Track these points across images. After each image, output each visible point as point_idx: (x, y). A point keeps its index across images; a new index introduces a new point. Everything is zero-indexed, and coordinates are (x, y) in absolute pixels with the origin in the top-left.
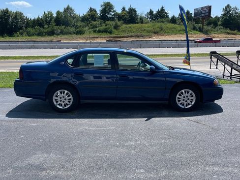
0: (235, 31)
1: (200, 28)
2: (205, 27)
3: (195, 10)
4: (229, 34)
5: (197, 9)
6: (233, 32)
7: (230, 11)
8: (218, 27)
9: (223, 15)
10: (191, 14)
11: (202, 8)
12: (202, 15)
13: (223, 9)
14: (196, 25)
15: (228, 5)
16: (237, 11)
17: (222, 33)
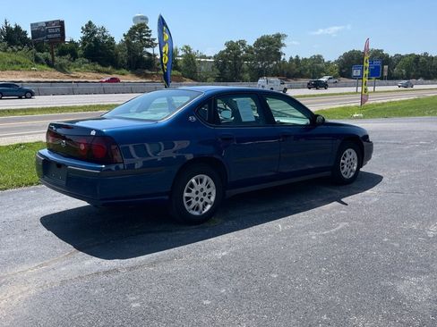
0: (110, 68)
1: (47, 60)
2: (57, 59)
3: (32, 25)
4: (99, 72)
5: (37, 24)
6: (106, 69)
7: (95, 32)
8: (80, 60)
9: (84, 39)
10: (25, 33)
11: (47, 23)
12: (50, 36)
13: (82, 28)
14: (39, 54)
15: (90, 23)
16: (105, 34)
17: (87, 69)
